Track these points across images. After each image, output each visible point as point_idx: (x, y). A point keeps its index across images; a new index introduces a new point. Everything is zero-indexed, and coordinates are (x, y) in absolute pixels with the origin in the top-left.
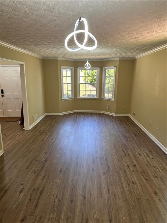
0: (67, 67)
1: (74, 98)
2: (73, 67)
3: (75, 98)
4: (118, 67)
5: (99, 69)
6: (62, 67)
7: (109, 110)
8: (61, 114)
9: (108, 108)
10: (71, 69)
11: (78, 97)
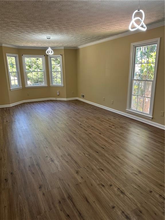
0: (11, 55)
1: (21, 87)
2: (17, 55)
3: (23, 88)
4: (64, 56)
5: (44, 57)
6: (7, 54)
7: (59, 96)
8: (12, 105)
9: (58, 94)
10: (15, 57)
11: (26, 87)
